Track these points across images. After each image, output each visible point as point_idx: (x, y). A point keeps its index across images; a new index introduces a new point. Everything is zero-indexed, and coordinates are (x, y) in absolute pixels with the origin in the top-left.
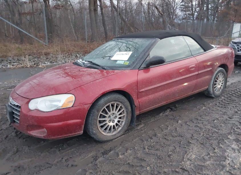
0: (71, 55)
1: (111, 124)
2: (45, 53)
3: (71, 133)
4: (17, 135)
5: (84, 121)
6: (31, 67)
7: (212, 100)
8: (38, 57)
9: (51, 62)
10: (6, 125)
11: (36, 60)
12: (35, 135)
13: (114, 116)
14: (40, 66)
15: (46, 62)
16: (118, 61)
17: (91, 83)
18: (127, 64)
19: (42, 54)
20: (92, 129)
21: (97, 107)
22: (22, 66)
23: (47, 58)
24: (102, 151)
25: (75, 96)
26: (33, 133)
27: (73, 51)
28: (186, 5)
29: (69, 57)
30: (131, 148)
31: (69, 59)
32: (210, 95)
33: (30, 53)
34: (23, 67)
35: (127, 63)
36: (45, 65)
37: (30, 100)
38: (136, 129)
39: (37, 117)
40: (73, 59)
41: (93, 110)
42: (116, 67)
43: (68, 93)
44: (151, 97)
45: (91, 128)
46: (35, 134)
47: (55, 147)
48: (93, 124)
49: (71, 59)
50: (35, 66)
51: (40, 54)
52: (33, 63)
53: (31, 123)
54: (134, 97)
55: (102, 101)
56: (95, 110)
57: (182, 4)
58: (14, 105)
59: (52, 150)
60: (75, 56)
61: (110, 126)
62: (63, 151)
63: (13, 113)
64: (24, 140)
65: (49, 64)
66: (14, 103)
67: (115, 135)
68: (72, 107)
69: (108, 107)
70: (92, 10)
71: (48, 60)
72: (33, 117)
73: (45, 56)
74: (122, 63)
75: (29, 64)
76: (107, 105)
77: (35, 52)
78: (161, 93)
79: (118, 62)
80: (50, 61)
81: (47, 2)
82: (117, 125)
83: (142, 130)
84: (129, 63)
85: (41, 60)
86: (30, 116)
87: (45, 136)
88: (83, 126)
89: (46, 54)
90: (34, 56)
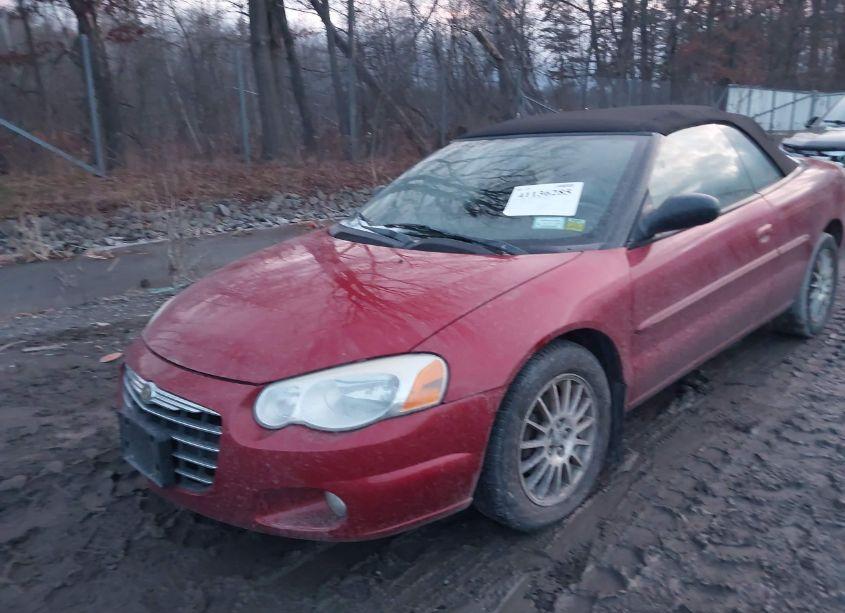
0: (200, 209)
1: (558, 461)
2: (99, 204)
3: (435, 510)
4: (169, 534)
5: (479, 455)
6: (53, 257)
7: (803, 347)
8: (76, 219)
9: (129, 238)
10: (99, 495)
11: (68, 230)
12: (289, 531)
13: (564, 426)
14: (90, 255)
15: (109, 241)
16: (538, 220)
17: (489, 306)
18: (580, 230)
19: (90, 210)
20: (505, 487)
21: (518, 397)
22: (18, 258)
23: (111, 225)
24: (549, 568)
25: (446, 361)
26: (276, 521)
27: (203, 193)
28: (560, 26)
29: (194, 216)
30: (652, 547)
31: (193, 222)
32: (797, 330)
33: (40, 205)
34: (21, 261)
35: (580, 225)
36: (107, 248)
37: (261, 386)
38: (619, 471)
39: (308, 457)
40: (207, 223)
41: (507, 413)
42: (537, 242)
43: (417, 349)
44: (666, 346)
45: (499, 483)
46: (288, 527)
47: (356, 567)
48: (506, 466)
49: (200, 225)
50: (69, 253)
51: (82, 208)
52: (60, 244)
53: (276, 482)
54: (624, 351)
55: (533, 374)
56: (512, 413)
57: (547, 24)
58: (179, 413)
59: (349, 581)
60: (216, 214)
61: (552, 470)
62: (395, 582)
63: (175, 444)
64: (212, 551)
65: (119, 245)
66: (178, 405)
67: (567, 501)
68: (442, 403)
69: (547, 396)
70: (263, 43)
71: (115, 230)
72: (287, 458)
73: (100, 215)
74: (559, 225)
75: (44, 249)
76: (545, 389)
77: (60, 200)
78: (691, 331)
79: (539, 224)
80: (125, 232)
81: (89, 15)
82: (572, 460)
83: (644, 474)
84: (587, 224)
85: (89, 232)
86: (273, 453)
87: (336, 531)
88: (476, 478)
89: (107, 208)
90: (59, 216)
